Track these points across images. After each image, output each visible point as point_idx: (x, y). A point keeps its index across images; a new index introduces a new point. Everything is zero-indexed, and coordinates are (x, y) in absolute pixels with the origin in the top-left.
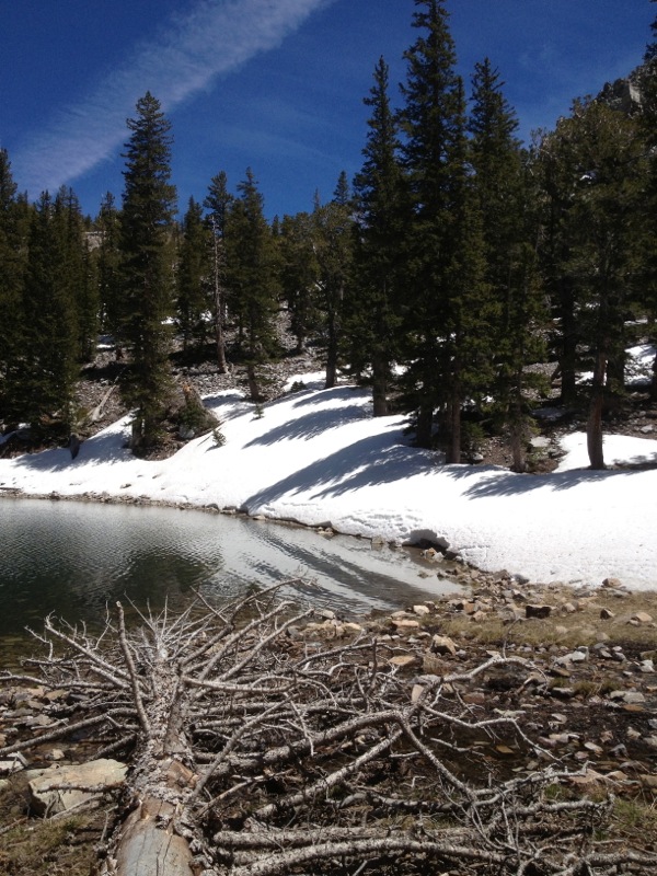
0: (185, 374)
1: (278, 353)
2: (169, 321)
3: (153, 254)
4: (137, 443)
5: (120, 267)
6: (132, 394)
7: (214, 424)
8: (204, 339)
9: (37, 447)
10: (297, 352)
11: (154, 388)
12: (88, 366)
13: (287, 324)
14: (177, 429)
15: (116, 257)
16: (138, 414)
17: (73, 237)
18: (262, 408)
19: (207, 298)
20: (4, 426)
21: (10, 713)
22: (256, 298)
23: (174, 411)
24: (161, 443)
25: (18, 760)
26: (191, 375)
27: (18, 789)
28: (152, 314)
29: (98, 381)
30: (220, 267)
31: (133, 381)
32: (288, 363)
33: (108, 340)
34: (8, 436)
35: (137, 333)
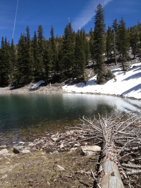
0: (108, 66)
1: (129, 59)
2: (104, 54)
3: (101, 40)
4: (98, 81)
5: (94, 44)
6: (96, 71)
7: (114, 76)
8: (112, 57)
9: (78, 83)
10: (134, 59)
11: (101, 69)
12: (88, 66)
13: (131, 52)
14: (106, 78)
15: (93, 42)
16: (98, 75)
17: (84, 38)
18: (125, 72)
19: (112, 48)
20: (72, 79)
21: (76, 135)
22: (124, 47)
23: (105, 74)
24: (103, 81)
25: (79, 144)
26: (109, 66)
27: (79, 150)
28: (101, 53)
29: (90, 69)
30: (116, 41)
31: (97, 68)
32: (132, 61)
33: (91, 60)
34: (73, 81)
35: (97, 58)
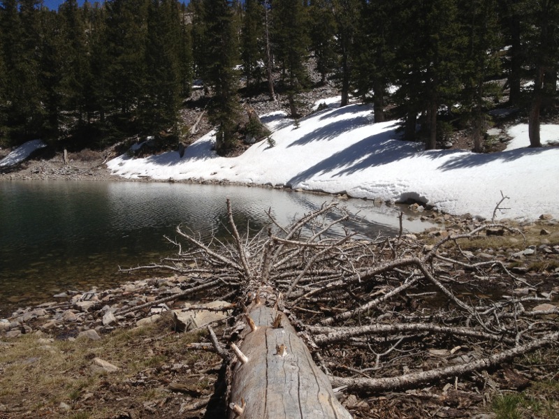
0: (248, 102)
1: (309, 86)
2: (237, 67)
3: (226, 22)
4: (220, 147)
5: (205, 33)
6: (215, 116)
7: (268, 133)
8: (260, 78)
9: (159, 151)
10: (322, 84)
11: (229, 111)
12: (187, 99)
13: (314, 66)
14: (244, 138)
15: (202, 28)
16: (220, 129)
17: (175, 16)
18: (299, 121)
19: (261, 51)
20: (138, 139)
22: (294, 48)
23: (242, 126)
24: (235, 147)
26: (252, 103)
28: (227, 63)
29: (194, 109)
30: (270, 29)
31: (216, 107)
32: (315, 91)
33: (199, 83)
34: (141, 145)
35: (217, 76)
